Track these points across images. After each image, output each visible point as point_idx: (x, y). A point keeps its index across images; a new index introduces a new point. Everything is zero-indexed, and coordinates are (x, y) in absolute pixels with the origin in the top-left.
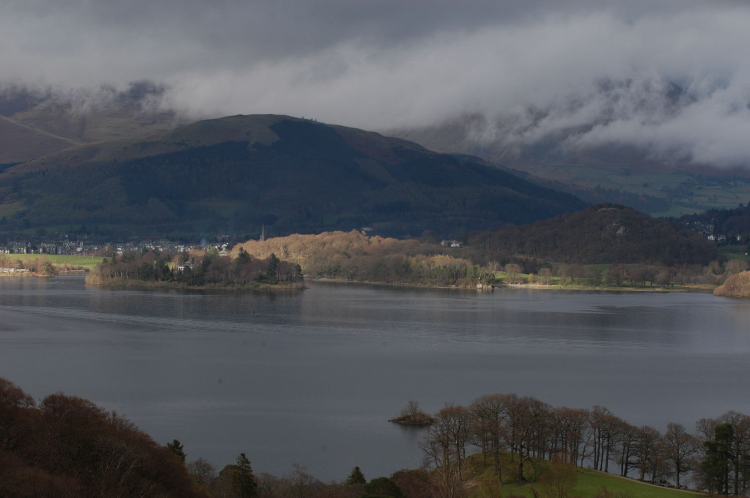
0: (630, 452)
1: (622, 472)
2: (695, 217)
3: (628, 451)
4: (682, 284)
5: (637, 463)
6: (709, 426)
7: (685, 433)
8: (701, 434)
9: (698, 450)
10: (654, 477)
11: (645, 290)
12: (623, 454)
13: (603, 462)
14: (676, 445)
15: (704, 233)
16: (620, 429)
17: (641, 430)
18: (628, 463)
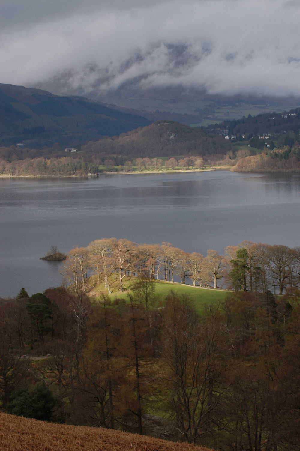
2: (217, 126)
4: (211, 166)
11: (189, 171)
12: (182, 270)
15: (223, 135)
18: (185, 276)
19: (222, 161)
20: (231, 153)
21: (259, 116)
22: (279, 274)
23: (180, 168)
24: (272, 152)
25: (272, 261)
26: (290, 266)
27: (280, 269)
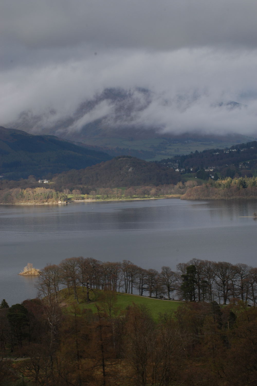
0: (143, 283)
1: (140, 293)
2: (169, 160)
3: (143, 282)
4: (164, 195)
5: (147, 288)
6: (183, 267)
7: (171, 271)
8: (179, 271)
9: (178, 279)
10: (157, 295)
11: (145, 199)
12: (140, 284)
13: (130, 289)
14: (167, 278)
15: (174, 168)
16: (137, 271)
17: (148, 271)
18: (142, 289)
19: (173, 191)
20: (180, 184)
21: (205, 152)
22: (223, 287)
23: (137, 196)
24: (216, 182)
25: (217, 276)
26: (232, 280)
27: (224, 283)
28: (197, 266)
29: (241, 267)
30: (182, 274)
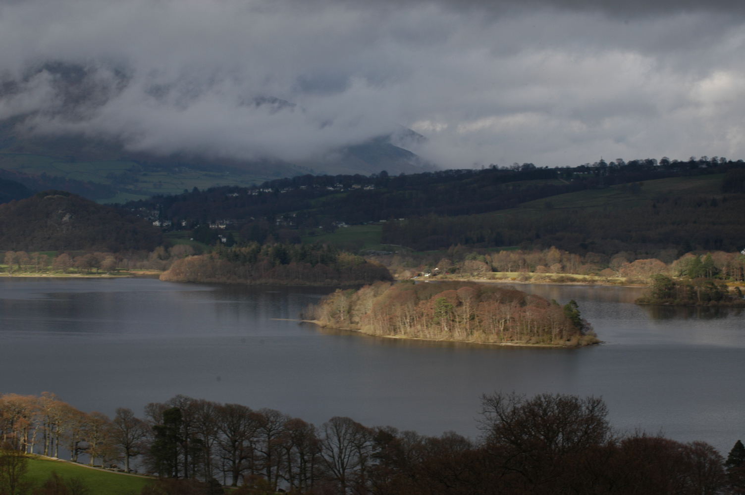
1: (72, 457)
2: (141, 203)
4: (128, 270)
5: (87, 448)
6: (157, 410)
7: (134, 418)
8: (150, 418)
9: (147, 434)
10: (104, 462)
11: (92, 276)
12: (73, 439)
13: (53, 448)
14: (125, 430)
15: (150, 219)
16: (69, 414)
17: (89, 415)
18: (77, 449)
19: (145, 262)
20: (160, 250)
21: (211, 190)
22: (232, 452)
23: (76, 270)
24: (229, 251)
25: (222, 431)
26: (251, 439)
27: (234, 445)
28: (183, 410)
29: (269, 415)
30: (154, 425)
